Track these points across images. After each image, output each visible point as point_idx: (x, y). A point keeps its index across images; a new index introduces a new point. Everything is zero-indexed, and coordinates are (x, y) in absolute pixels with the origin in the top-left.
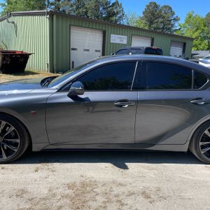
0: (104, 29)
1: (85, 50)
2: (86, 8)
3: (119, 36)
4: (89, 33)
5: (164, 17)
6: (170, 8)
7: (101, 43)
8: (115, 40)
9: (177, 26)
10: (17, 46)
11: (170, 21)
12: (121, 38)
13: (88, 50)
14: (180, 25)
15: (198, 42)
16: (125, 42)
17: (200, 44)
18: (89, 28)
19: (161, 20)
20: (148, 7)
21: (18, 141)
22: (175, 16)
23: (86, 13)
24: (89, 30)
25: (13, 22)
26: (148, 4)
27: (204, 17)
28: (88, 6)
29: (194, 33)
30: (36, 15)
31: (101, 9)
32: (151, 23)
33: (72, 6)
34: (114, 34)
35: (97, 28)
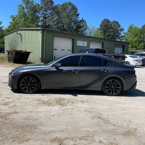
0: (73, 38)
1: (62, 50)
2: (63, 23)
5: (113, 28)
6: (118, 23)
8: (80, 44)
9: (122, 34)
10: (21, 48)
11: (118, 31)
12: (83, 43)
13: (64, 50)
14: (124, 33)
15: (137, 44)
16: (86, 45)
17: (138, 46)
19: (111, 30)
20: (103, 22)
21: (36, 85)
22: (121, 28)
23: (63, 26)
25: (20, 34)
26: (103, 20)
27: (140, 28)
28: (64, 22)
29: (134, 38)
31: (72, 24)
32: (105, 32)
33: (54, 22)
34: (79, 40)
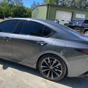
3: (81, 15)
4: (65, 13)
12: (82, 16)
13: (64, 21)
16: (84, 17)
23: (75, 5)
30: (44, 6)
35: (70, 11)
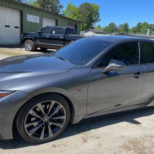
0: (21, 9)
1: (6, 26)
5: (52, 4)
7: (20, 21)
8: (30, 19)
9: (61, 12)
11: (56, 7)
12: (34, 18)
13: (9, 26)
14: (63, 11)
16: (38, 21)
18: (9, 7)
19: (50, 6)
22: (60, 4)
24: (9, 9)
27: (78, 7)
34: (29, 14)
